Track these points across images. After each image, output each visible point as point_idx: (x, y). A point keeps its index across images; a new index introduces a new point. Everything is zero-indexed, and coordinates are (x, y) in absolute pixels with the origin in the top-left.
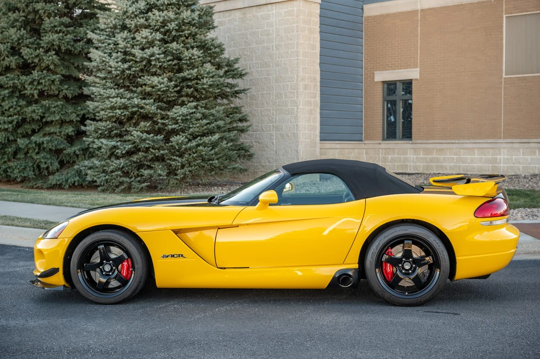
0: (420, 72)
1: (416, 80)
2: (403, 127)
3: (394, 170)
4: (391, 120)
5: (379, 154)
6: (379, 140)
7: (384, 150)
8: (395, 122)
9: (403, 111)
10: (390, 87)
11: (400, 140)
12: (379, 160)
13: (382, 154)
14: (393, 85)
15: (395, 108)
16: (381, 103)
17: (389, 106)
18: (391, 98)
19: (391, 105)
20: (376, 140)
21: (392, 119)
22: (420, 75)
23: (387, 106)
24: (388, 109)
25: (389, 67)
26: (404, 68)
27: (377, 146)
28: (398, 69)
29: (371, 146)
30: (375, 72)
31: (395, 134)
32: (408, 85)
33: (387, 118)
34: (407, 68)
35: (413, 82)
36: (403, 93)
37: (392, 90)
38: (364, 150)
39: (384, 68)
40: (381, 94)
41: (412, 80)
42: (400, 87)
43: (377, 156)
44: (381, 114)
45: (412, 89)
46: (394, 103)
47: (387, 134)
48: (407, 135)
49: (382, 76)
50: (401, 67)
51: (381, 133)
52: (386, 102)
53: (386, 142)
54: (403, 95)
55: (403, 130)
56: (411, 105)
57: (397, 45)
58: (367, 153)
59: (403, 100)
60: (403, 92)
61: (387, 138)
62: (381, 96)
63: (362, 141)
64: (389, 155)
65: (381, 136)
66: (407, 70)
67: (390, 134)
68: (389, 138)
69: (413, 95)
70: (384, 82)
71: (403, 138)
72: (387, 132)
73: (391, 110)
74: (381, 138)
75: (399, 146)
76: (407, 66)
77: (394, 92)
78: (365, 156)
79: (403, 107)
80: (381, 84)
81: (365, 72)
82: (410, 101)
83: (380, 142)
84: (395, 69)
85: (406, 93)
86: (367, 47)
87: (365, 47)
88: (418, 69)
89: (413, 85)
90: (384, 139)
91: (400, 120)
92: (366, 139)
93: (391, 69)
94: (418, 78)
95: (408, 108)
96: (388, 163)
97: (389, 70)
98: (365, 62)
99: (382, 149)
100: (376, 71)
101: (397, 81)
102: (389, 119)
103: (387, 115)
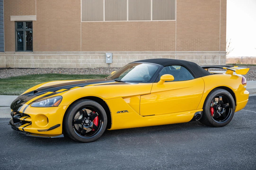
0: (37, 18)
1: (35, 21)
2: (27, 45)
3: (23, 66)
4: (20, 41)
5: (14, 59)
6: (14, 51)
7: (17, 56)
8: (22, 42)
9: (27, 37)
10: (19, 24)
11: (25, 51)
12: (14, 61)
13: (16, 58)
14: (21, 23)
15: (22, 35)
16: (14, 31)
17: (19, 34)
18: (21, 30)
19: (20, 33)
20: (12, 51)
21: (21, 40)
22: (37, 19)
23: (18, 34)
24: (18, 36)
25: (19, 14)
26: (27, 15)
27: (13, 54)
28: (24, 15)
29: (9, 54)
30: (11, 16)
31: (23, 49)
32: (30, 24)
33: (18, 40)
34: (30, 15)
35: (33, 22)
36: (27, 27)
37: (20, 26)
38: (5, 56)
39: (16, 14)
40: (14, 27)
41: (32, 21)
42: (25, 24)
43: (13, 60)
44: (15, 38)
45: (32, 25)
46: (22, 33)
48: (30, 48)
49: (14, 18)
50: (26, 14)
51: (15, 48)
52: (17, 32)
53: (18, 52)
54: (26, 28)
55: (27, 46)
56: (31, 34)
57: (23, 3)
58: (6, 58)
59: (26, 31)
60: (26, 27)
61: (18, 50)
62: (14, 29)
63: (3, 51)
64: (20, 59)
65: (15, 49)
66: (30, 16)
67: (20, 48)
68: (19, 50)
69: (33, 29)
70: (15, 21)
71: (27, 50)
72: (18, 47)
74: (15, 50)
75: (25, 54)
76: (29, 14)
77: (21, 27)
78: (5, 59)
79: (26, 35)
80: (14, 22)
81: (4, 15)
82: (31, 32)
83: (14, 52)
84: (23, 15)
85: (28, 28)
86: (6, 3)
87: (4, 2)
88: (36, 16)
89: (33, 23)
90: (16, 51)
91: (25, 42)
92: (6, 51)
93: (20, 15)
94: (36, 20)
95: (30, 36)
96: (19, 63)
97: (19, 15)
98: (4, 10)
99: (16, 56)
100: (11, 15)
101: (24, 21)
102: (19, 40)
103: (18, 38)
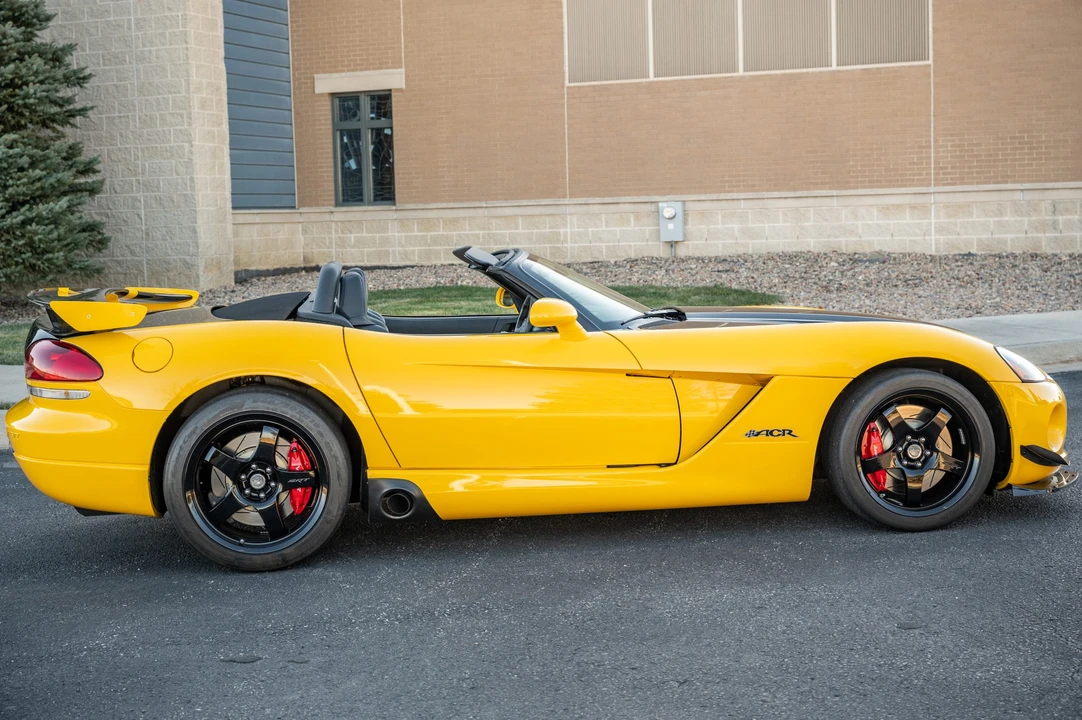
0: (407, 77)
1: (400, 90)
2: (374, 181)
3: (363, 261)
4: (349, 168)
5: (330, 233)
6: (328, 205)
7: (339, 224)
8: (359, 170)
9: (374, 149)
10: (346, 104)
11: (370, 204)
12: (331, 243)
13: (336, 231)
14: (351, 100)
15: (358, 143)
16: (330, 132)
17: (345, 140)
18: (351, 125)
19: (350, 138)
20: (324, 205)
21: (353, 164)
22: (406, 81)
23: (342, 139)
24: (344, 147)
25: (345, 66)
26: (374, 69)
27: (327, 217)
28: (361, 70)
29: (313, 218)
30: (315, 76)
31: (361, 194)
32: (382, 102)
33: (343, 162)
34: (381, 68)
35: (393, 94)
36: (373, 115)
37: (350, 109)
38: (300, 225)
39: (334, 68)
40: (330, 117)
41: (390, 90)
42: (366, 105)
43: (327, 236)
44: (331, 155)
45: (391, 107)
46: (355, 135)
47: (343, 195)
48: (385, 192)
49: (330, 83)
50: (366, 66)
51: (333, 193)
52: (338, 133)
53: (344, 209)
54: (372, 118)
55: (374, 185)
56: (390, 138)
57: (357, 23)
58: (305, 232)
59: (372, 129)
60: (372, 113)
61: (344, 200)
62: (330, 122)
63: (294, 207)
64: (351, 233)
65: (333, 198)
66: (382, 71)
67: (350, 192)
68: (347, 201)
69: (394, 119)
70: (333, 95)
71: (375, 200)
72: (343, 190)
73: (349, 147)
74: (333, 202)
75: (368, 216)
76: (380, 65)
77: (355, 115)
78: (302, 237)
79: (373, 143)
80: (328, 98)
81: (294, 75)
82: (388, 131)
83: (332, 209)
84: (357, 70)
85: (379, 116)
86: (297, 26)
87: (292, 27)
88: (403, 70)
89: (394, 99)
90: (337, 204)
91: (369, 168)
92: (303, 204)
93: (349, 71)
94: (404, 86)
95: (384, 145)
96: (348, 249)
97: (344, 71)
98: (293, 56)
99: (337, 222)
100: (318, 73)
101: (361, 92)
102: (346, 165)
103: (342, 158)
